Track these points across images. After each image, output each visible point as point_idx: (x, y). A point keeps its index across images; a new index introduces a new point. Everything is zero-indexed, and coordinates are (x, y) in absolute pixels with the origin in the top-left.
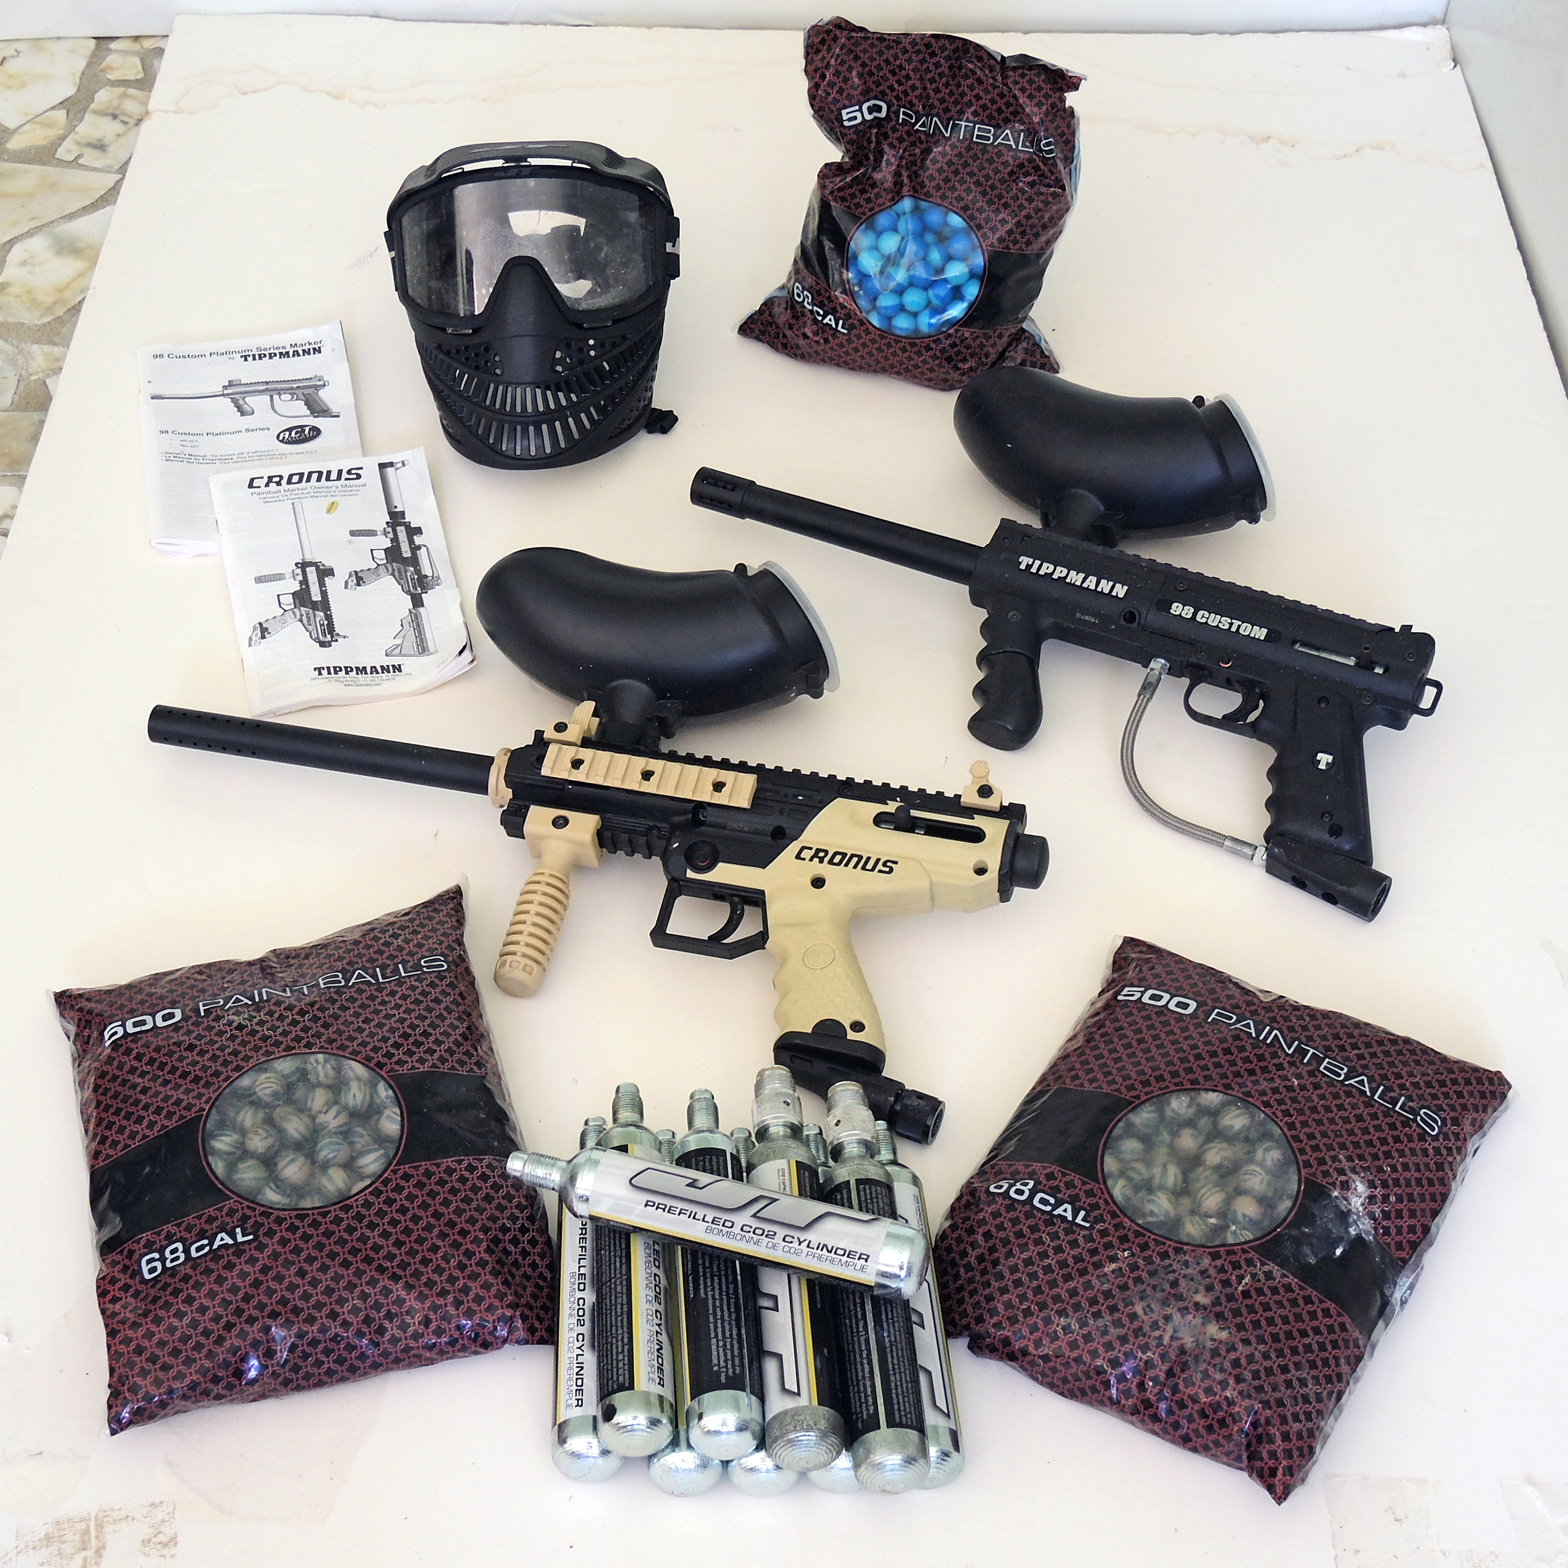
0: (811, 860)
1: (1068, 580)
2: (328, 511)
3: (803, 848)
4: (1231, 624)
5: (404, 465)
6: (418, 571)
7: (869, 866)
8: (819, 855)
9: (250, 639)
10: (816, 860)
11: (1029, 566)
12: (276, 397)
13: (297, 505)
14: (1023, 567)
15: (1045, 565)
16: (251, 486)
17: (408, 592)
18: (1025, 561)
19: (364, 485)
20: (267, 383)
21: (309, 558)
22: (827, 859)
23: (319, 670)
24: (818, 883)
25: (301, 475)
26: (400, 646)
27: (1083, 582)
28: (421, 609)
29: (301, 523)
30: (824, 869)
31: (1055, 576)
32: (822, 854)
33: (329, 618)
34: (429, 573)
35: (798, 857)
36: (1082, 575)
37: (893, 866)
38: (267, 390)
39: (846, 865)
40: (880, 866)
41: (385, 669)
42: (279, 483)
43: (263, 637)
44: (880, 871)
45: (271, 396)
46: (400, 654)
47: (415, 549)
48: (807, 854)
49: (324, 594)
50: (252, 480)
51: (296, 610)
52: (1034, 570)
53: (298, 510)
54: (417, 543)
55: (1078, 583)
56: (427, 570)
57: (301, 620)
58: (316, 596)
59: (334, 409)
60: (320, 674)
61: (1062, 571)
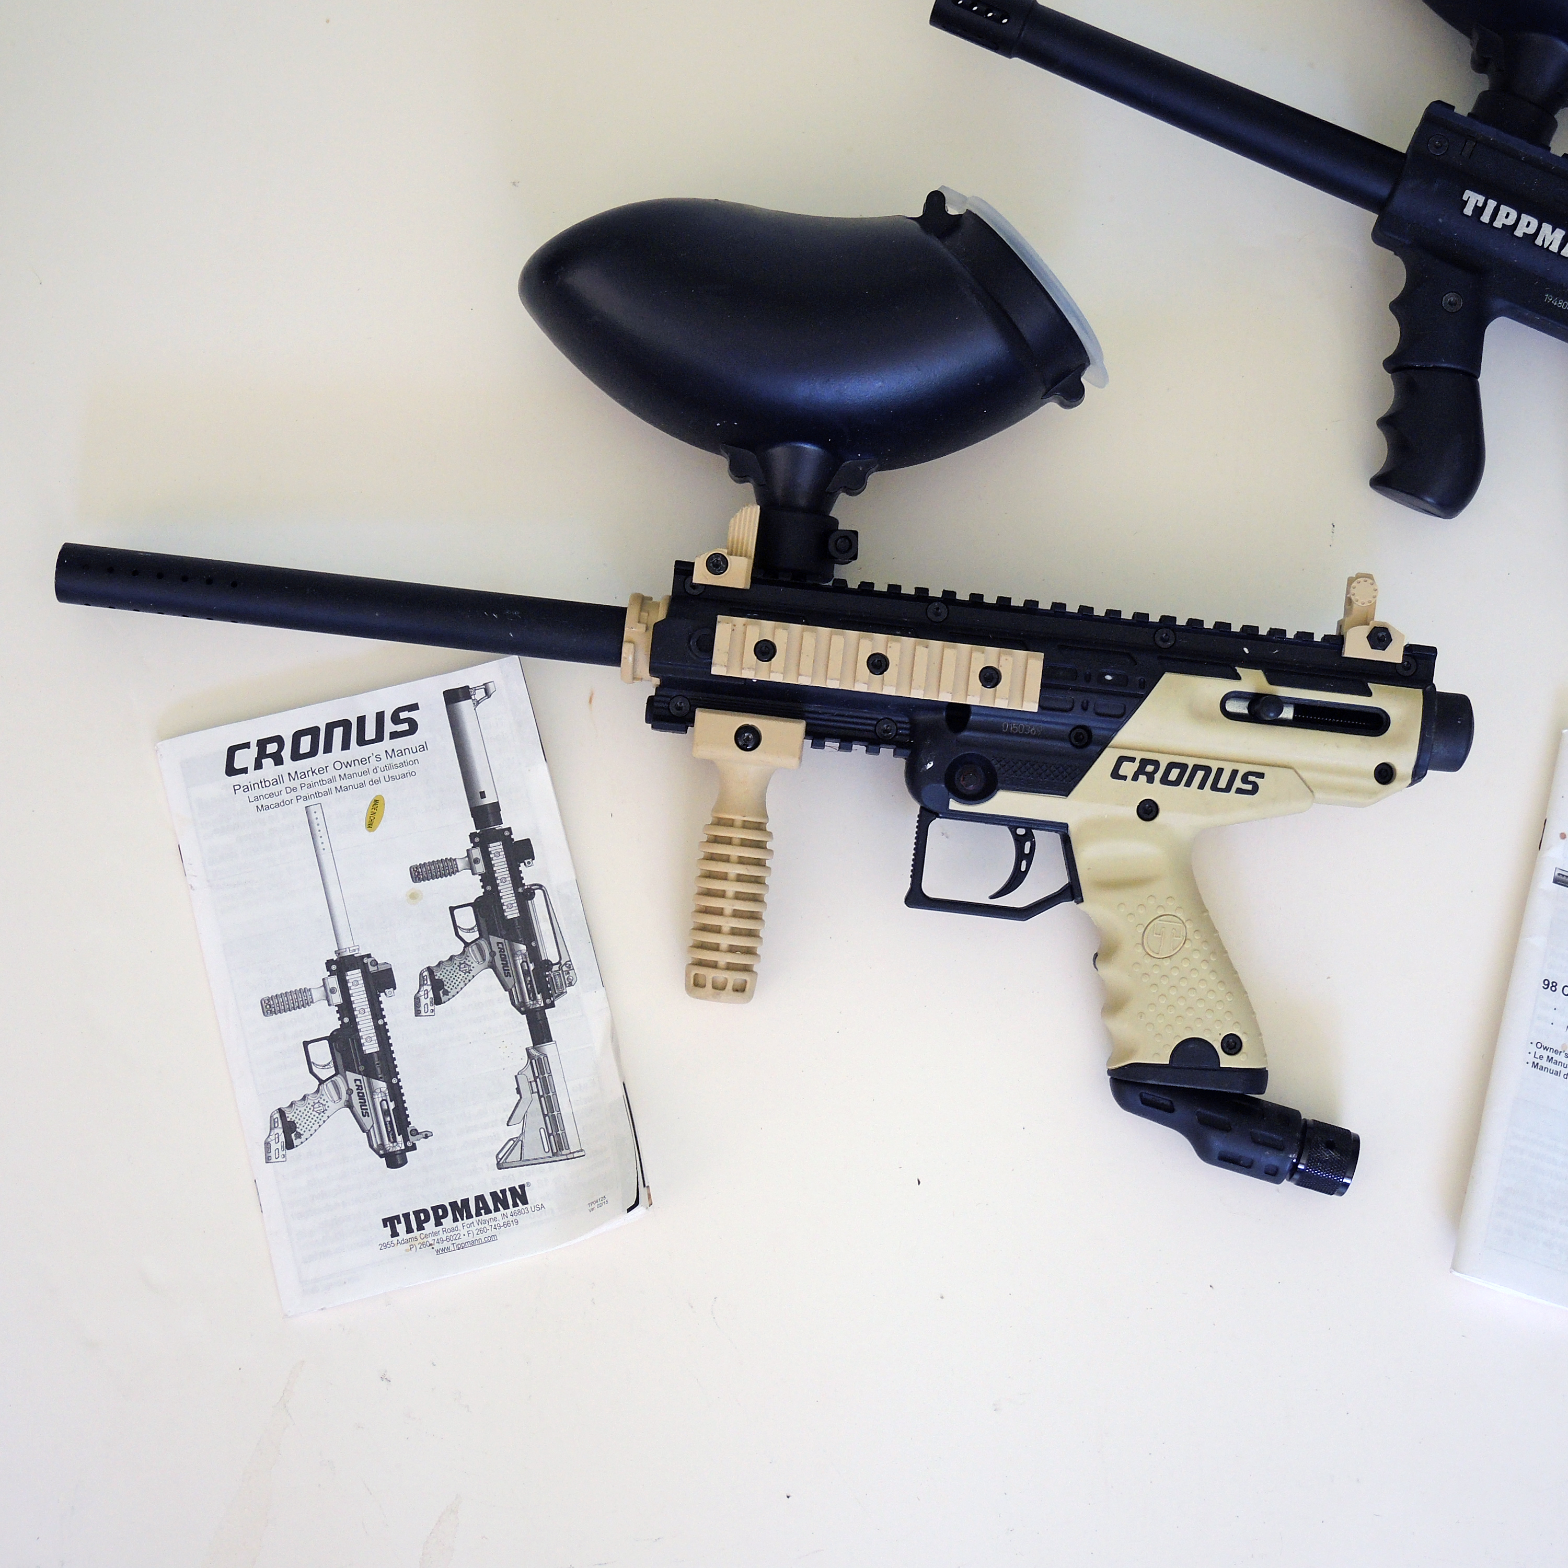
0: (1135, 778)
1: (1539, 242)
2: (370, 825)
3: (1121, 760)
5: (488, 694)
6: (534, 953)
7: (1222, 784)
8: (1147, 770)
9: (267, 1144)
10: (1142, 778)
11: (1479, 211)
13: (316, 815)
14: (1468, 211)
15: (1504, 209)
16: (231, 770)
17: (521, 1007)
18: (1473, 199)
19: (423, 748)
21: (350, 947)
22: (1158, 776)
23: (391, 1222)
24: (1148, 811)
25: (313, 732)
26: (517, 1141)
27: (1562, 247)
28: (548, 1048)
29: (326, 857)
30: (1156, 792)
31: (1519, 233)
32: (1150, 768)
33: (396, 1093)
34: (554, 959)
35: (1115, 774)
36: (1561, 233)
37: (1258, 781)
39: (1188, 784)
40: (1238, 783)
41: (500, 1200)
42: (278, 760)
43: (289, 1145)
44: (1239, 791)
46: (523, 1162)
47: (525, 895)
48: (1128, 769)
49: (382, 1033)
50: (232, 751)
51: (339, 1079)
52: (1485, 218)
53: (319, 828)
54: (527, 881)
55: (1554, 248)
56: (549, 952)
57: (349, 1105)
58: (371, 1046)
60: (395, 1234)
61: (1529, 223)
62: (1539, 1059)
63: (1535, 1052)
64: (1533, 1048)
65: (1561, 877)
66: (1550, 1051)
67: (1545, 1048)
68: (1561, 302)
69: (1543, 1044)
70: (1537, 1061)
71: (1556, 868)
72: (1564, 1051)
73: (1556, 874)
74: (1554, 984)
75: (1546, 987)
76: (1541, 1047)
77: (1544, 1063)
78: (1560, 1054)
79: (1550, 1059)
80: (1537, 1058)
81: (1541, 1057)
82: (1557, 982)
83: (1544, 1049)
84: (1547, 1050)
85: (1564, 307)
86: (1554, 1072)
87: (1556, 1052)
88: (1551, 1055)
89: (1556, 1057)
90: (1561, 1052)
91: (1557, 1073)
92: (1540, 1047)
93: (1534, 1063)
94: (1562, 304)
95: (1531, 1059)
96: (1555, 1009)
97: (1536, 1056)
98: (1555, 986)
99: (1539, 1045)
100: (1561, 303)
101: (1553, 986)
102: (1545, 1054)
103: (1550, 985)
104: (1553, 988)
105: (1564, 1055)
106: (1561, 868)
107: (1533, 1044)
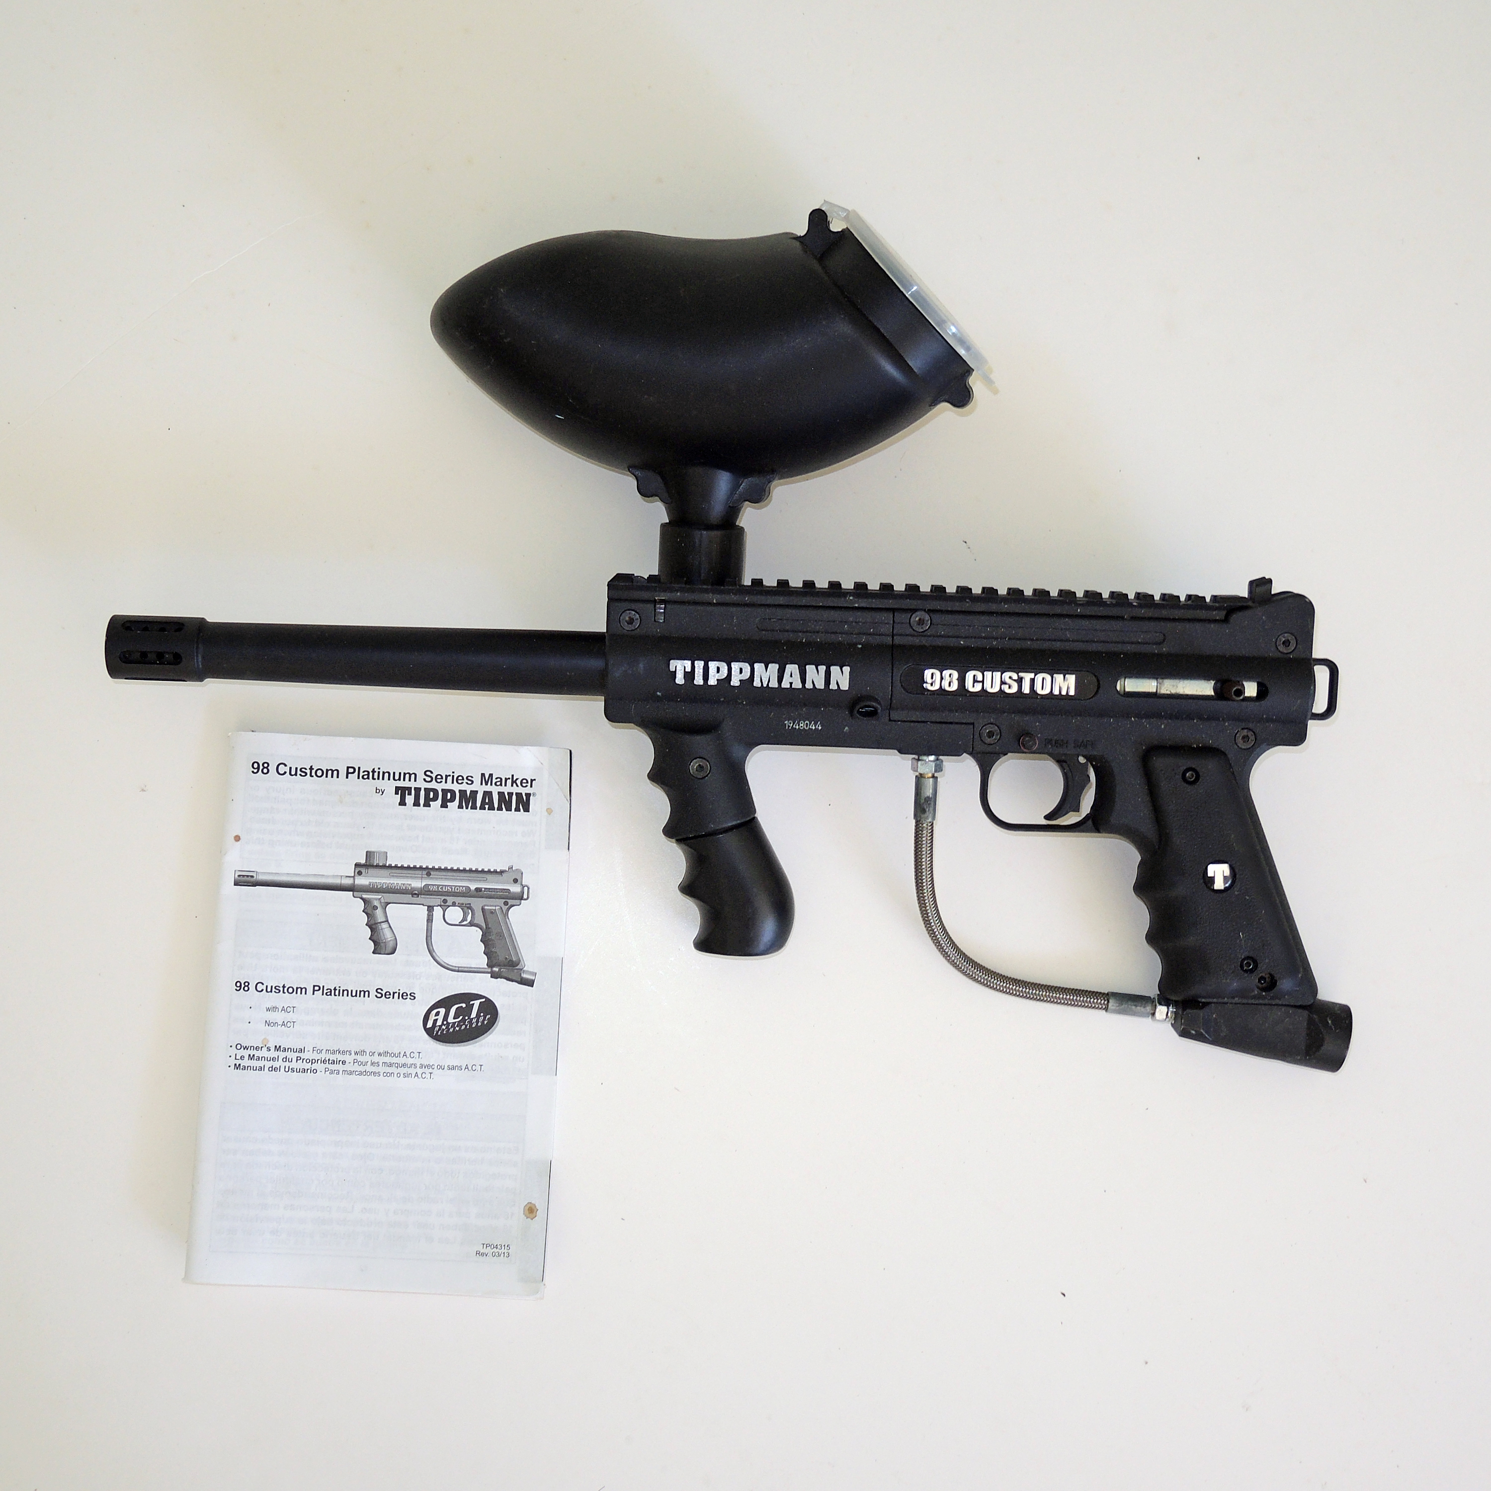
1: (757, 683)
4: (1020, 681)
11: (690, 676)
12: (438, 911)
14: (680, 679)
15: (713, 665)
18: (680, 667)
20: (428, 871)
27: (780, 679)
31: (735, 682)
36: (774, 668)
38: (425, 892)
45: (430, 909)
52: (699, 681)
55: (774, 684)
59: (530, 964)
61: (741, 670)
62: (240, 1060)
63: (236, 1055)
64: (233, 1051)
65: (241, 878)
66: (251, 1049)
67: (246, 1048)
68: (802, 723)
69: (242, 1045)
70: (238, 1062)
71: (235, 871)
72: (266, 1046)
73: (236, 876)
74: (247, 984)
75: (238, 989)
76: (241, 1048)
77: (246, 1062)
78: (261, 1050)
79: (251, 1057)
80: (238, 1059)
81: (242, 1058)
82: (248, 981)
83: (244, 1049)
84: (247, 1049)
85: (807, 727)
86: (258, 1068)
87: (257, 1048)
88: (252, 1052)
89: (257, 1054)
90: (262, 1047)
91: (261, 1069)
92: (239, 1048)
93: (235, 1065)
94: (804, 725)
95: (232, 1062)
96: (251, 1008)
97: (237, 1058)
98: (248, 986)
99: (239, 1047)
100: (802, 725)
101: (245, 986)
102: (246, 1053)
103: (243, 986)
104: (246, 988)
105: (267, 1049)
106: (241, 870)
107: (233, 1047)
